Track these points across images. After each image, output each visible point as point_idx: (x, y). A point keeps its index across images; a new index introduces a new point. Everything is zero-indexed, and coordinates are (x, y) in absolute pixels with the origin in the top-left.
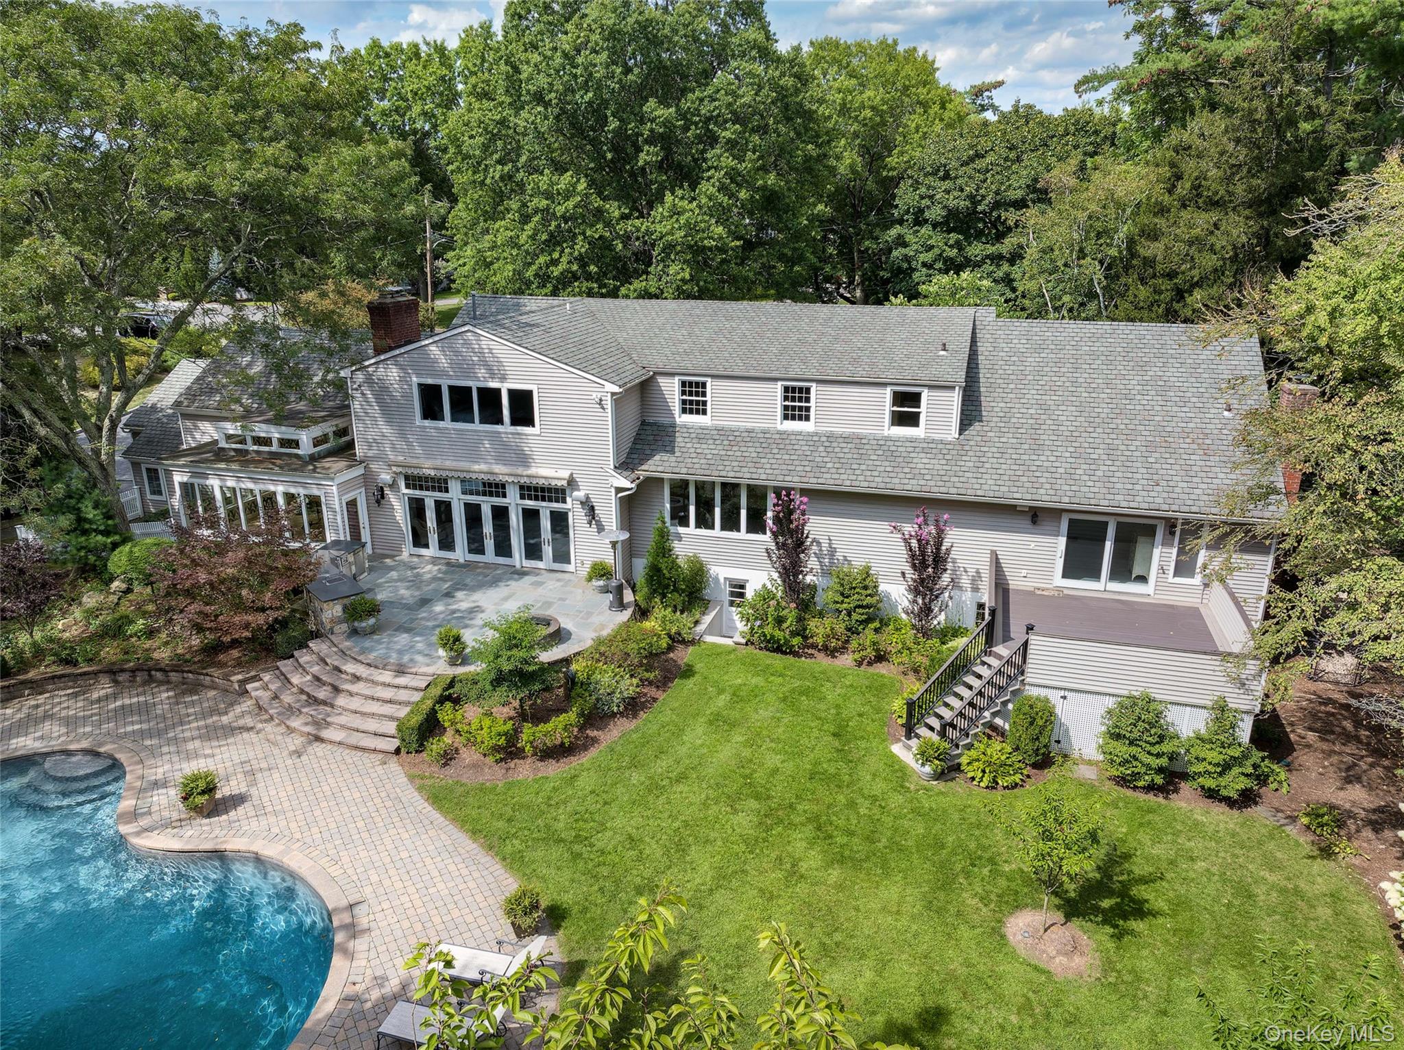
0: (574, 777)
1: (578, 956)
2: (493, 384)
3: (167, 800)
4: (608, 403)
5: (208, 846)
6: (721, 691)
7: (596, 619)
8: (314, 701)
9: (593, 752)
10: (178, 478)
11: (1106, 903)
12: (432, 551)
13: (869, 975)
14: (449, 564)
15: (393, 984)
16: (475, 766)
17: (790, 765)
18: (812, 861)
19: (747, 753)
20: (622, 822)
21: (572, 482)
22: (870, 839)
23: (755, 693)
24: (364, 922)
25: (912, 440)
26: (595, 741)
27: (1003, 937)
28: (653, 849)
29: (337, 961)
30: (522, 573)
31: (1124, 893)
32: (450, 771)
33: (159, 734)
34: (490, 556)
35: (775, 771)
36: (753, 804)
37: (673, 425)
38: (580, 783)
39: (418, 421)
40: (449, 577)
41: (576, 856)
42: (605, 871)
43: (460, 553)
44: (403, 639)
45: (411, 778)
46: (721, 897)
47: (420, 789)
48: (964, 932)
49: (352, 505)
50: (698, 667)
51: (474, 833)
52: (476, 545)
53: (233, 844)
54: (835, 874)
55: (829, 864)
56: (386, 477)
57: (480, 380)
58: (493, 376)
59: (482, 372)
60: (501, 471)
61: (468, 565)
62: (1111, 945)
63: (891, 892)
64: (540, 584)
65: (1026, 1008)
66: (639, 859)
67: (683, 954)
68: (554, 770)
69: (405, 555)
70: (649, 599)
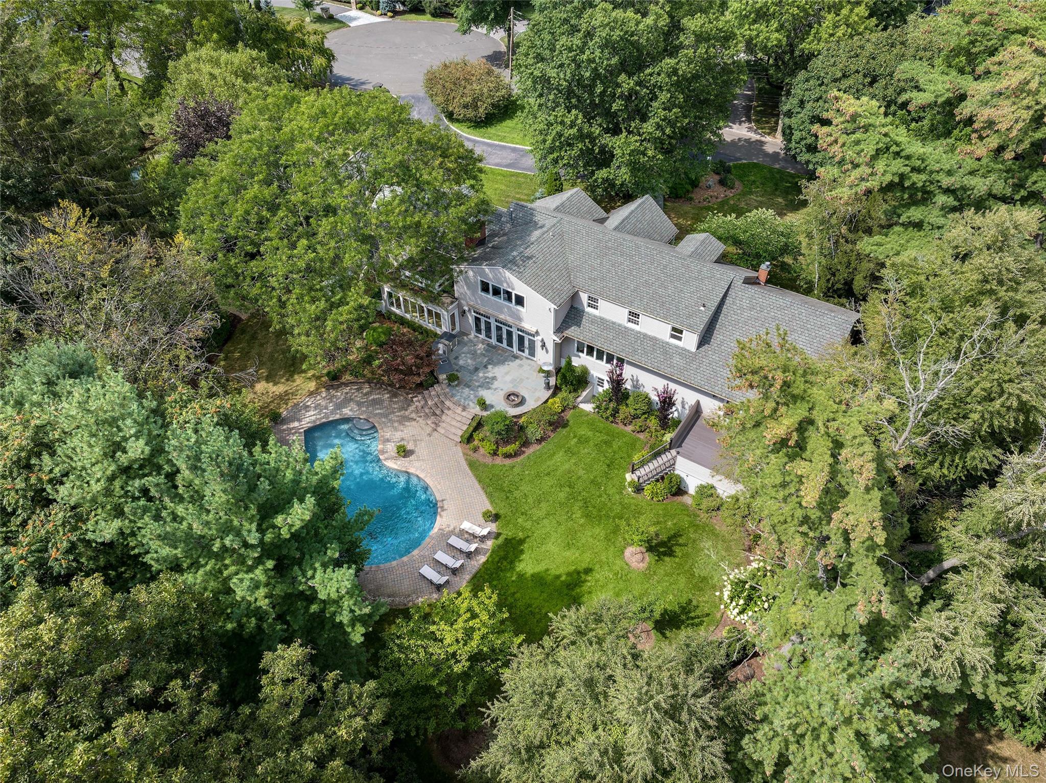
0: (514, 467)
1: (500, 531)
2: (510, 290)
3: (391, 448)
4: (552, 310)
5: (404, 469)
6: (575, 437)
7: (538, 394)
8: (434, 414)
9: (522, 457)
10: (386, 289)
11: (662, 550)
12: (482, 336)
13: (577, 555)
14: (489, 345)
15: (451, 528)
16: (484, 455)
17: (586, 476)
18: (578, 514)
19: (573, 468)
20: (525, 488)
21: (537, 333)
22: (600, 511)
23: (587, 440)
24: (446, 507)
25: (677, 347)
26: (524, 452)
27: (623, 553)
28: (530, 500)
29: (438, 517)
30: (516, 357)
31: (670, 548)
32: (475, 455)
33: (386, 416)
34: (505, 345)
35: (579, 477)
36: (568, 489)
37: (583, 311)
38: (515, 470)
39: (480, 292)
40: (487, 354)
41: (508, 498)
42: (514, 505)
43: (493, 341)
44: (466, 391)
45: (464, 454)
46: (546, 522)
47: (466, 460)
48: (612, 549)
49: (453, 316)
50: (571, 423)
51: (480, 482)
52: (500, 340)
53: (412, 470)
54: (582, 521)
55: (582, 517)
56: (466, 308)
57: (504, 286)
58: (509, 287)
59: (505, 285)
60: (510, 320)
61: (494, 347)
62: (653, 562)
63: (597, 530)
64: (521, 366)
65: (616, 574)
66: (526, 503)
67: (528, 537)
68: (508, 462)
69: (472, 336)
70: (561, 385)
